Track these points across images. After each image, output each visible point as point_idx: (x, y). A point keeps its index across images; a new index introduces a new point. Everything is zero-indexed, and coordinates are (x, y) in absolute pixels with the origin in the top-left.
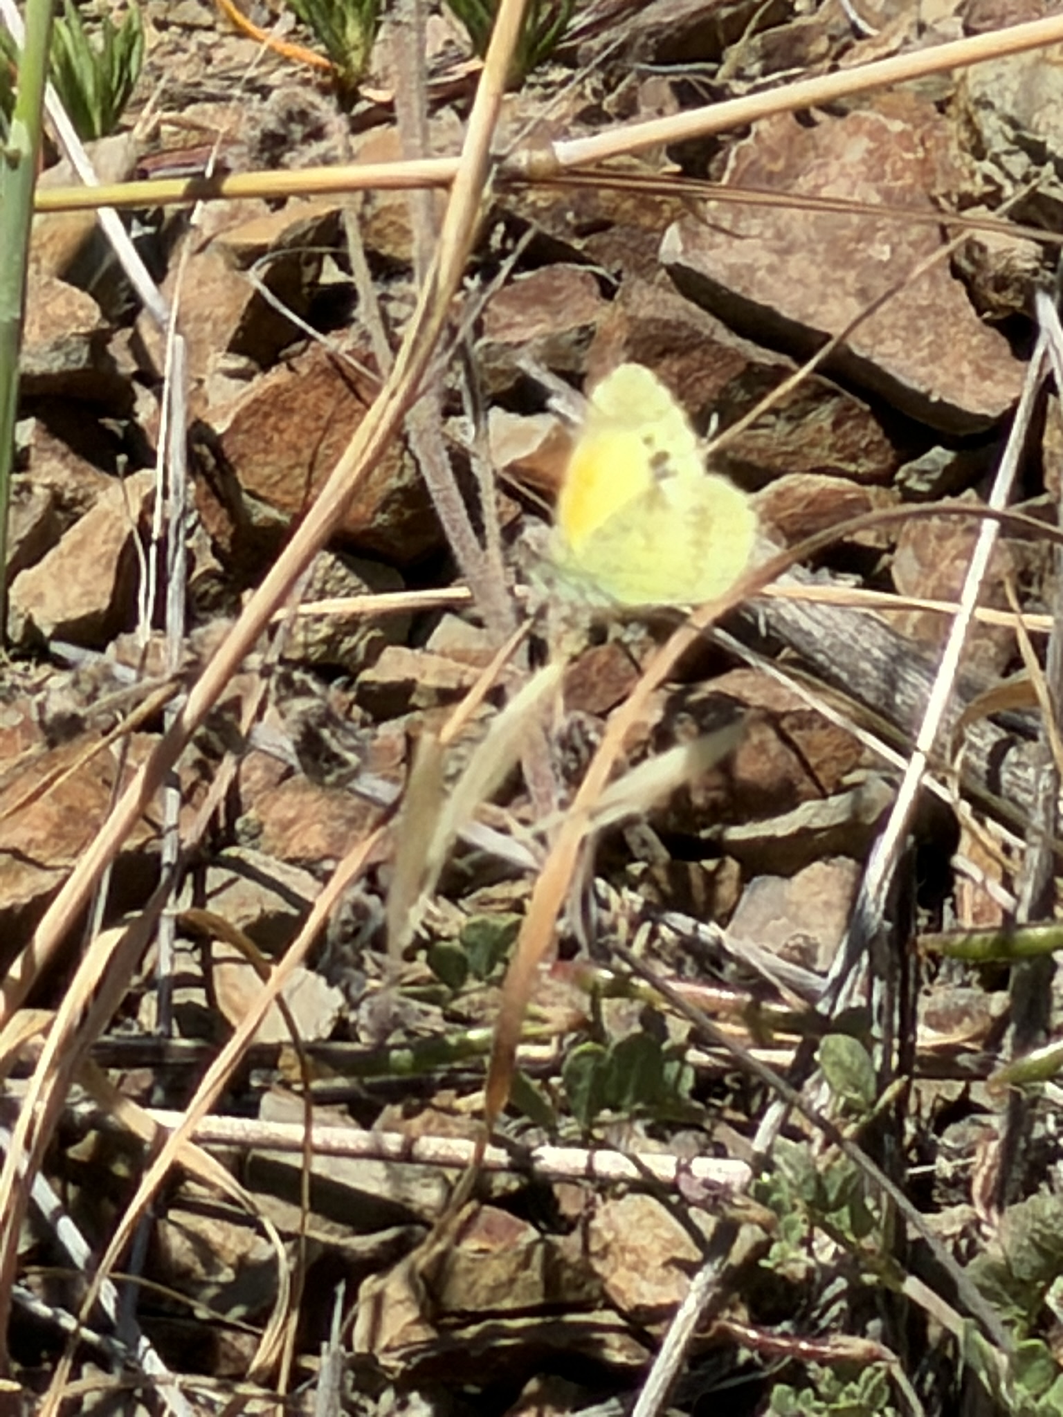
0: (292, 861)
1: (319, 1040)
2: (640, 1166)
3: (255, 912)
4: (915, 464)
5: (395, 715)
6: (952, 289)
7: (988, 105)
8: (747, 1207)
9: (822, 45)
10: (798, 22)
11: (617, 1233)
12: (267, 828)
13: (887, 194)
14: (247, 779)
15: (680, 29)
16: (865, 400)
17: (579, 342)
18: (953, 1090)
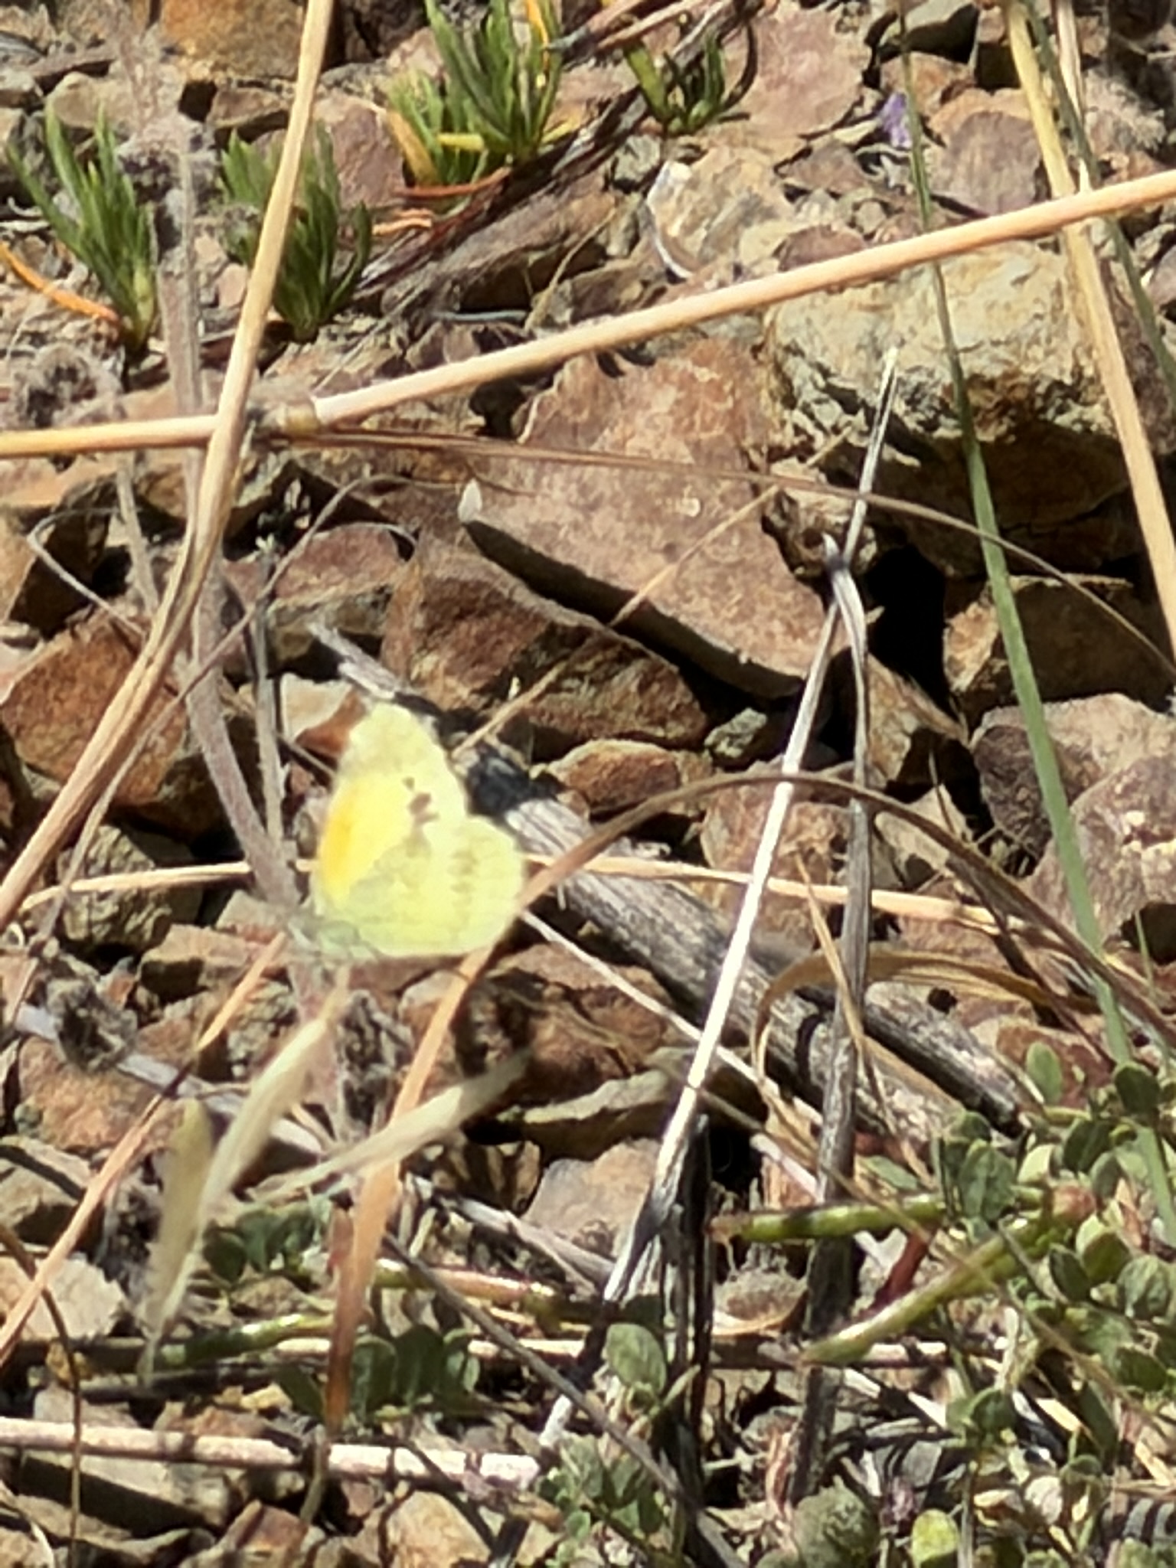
0: (72, 1150)
1: (98, 1336)
2: (426, 1461)
3: (32, 1203)
4: (726, 728)
5: (181, 996)
6: (763, 545)
7: (798, 352)
8: (533, 1504)
9: (635, 290)
10: (609, 266)
11: (404, 1532)
12: (46, 1116)
13: (696, 447)
14: (27, 1064)
15: (488, 275)
16: (672, 661)
17: (374, 604)
18: (757, 1380)
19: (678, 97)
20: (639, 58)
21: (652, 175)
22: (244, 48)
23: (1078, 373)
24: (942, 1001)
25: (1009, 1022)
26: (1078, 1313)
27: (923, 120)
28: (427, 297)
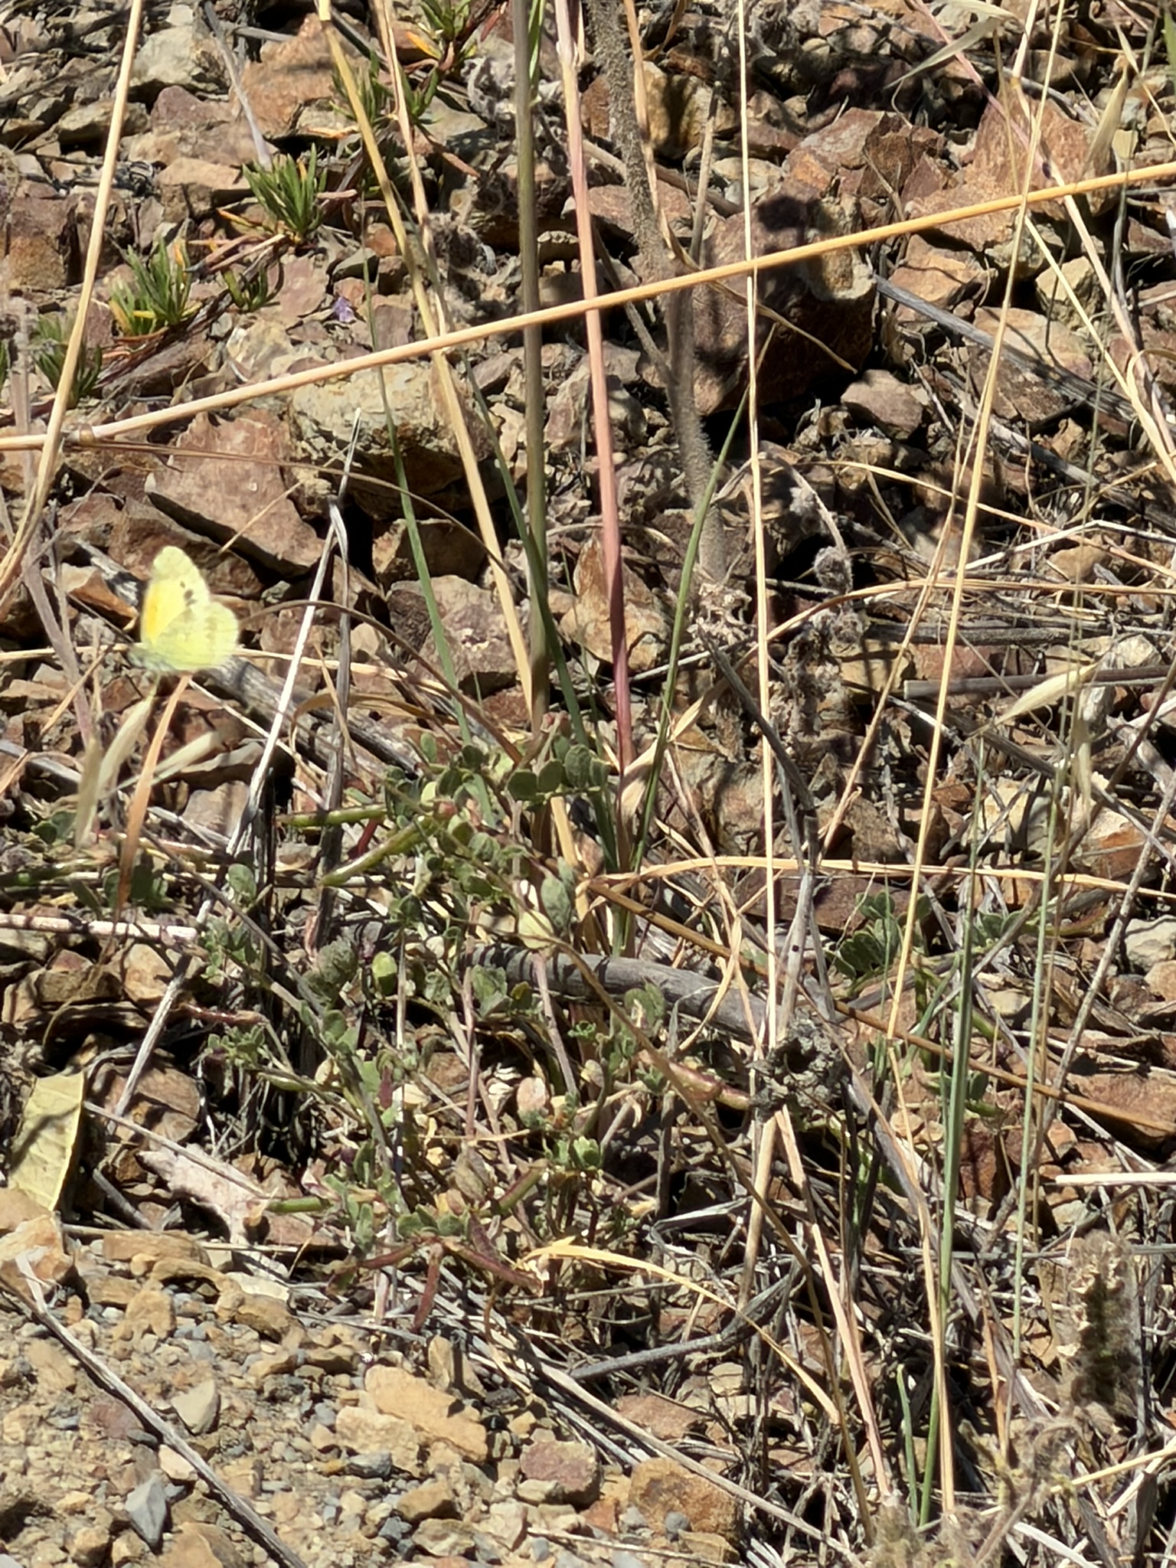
2: (142, 930)
4: (271, 590)
6: (288, 505)
7: (304, 414)
8: (195, 949)
9: (222, 385)
10: (210, 375)
11: (132, 963)
15: (153, 380)
16: (246, 559)
17: (105, 531)
18: (293, 893)
19: (247, 294)
20: (228, 276)
21: (229, 334)
22: (35, 274)
23: (436, 423)
24: (375, 716)
25: (408, 726)
26: (450, 860)
27: (354, 309)
28: (125, 389)
